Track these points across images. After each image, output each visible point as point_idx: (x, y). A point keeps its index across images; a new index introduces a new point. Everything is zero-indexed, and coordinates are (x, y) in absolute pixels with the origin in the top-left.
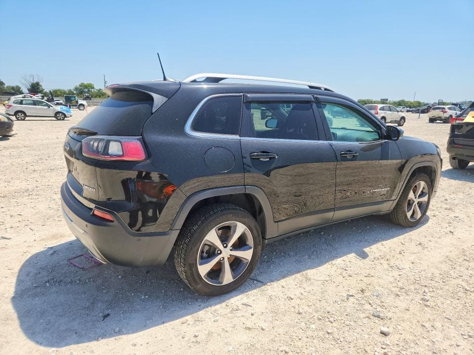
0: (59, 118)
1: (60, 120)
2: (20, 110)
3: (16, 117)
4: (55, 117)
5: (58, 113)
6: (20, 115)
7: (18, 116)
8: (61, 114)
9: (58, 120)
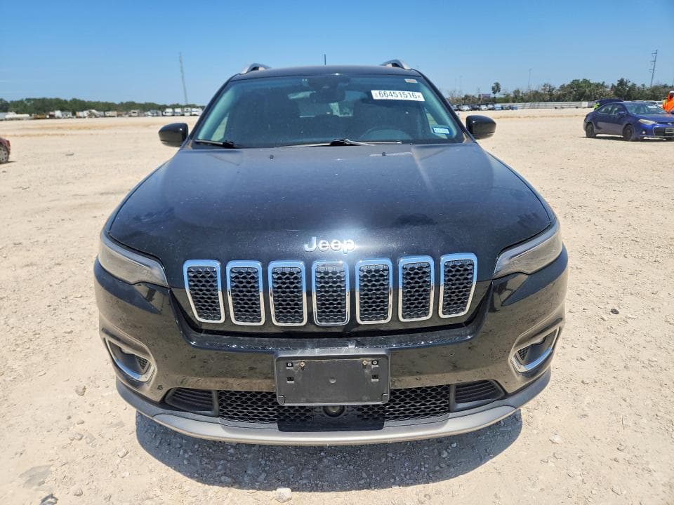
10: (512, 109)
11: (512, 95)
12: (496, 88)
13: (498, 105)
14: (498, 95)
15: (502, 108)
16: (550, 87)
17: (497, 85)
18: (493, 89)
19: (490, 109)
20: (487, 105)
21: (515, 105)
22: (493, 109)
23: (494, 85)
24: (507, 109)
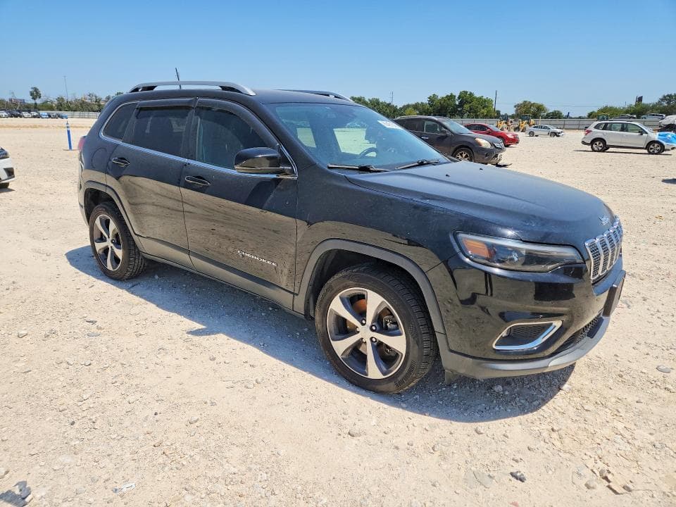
0: (651, 151)
1: (653, 153)
2: (600, 137)
3: (592, 147)
4: (645, 149)
5: (653, 142)
6: (599, 145)
7: (594, 146)
8: (656, 145)
9: (650, 153)
10: (62, 117)
11: (56, 102)
12: (35, 94)
13: (43, 113)
14: (38, 101)
15: (50, 116)
16: (96, 97)
17: (36, 90)
18: (32, 94)
19: (34, 117)
20: (29, 112)
21: (63, 113)
22: (39, 116)
23: (31, 90)
24: (55, 117)
